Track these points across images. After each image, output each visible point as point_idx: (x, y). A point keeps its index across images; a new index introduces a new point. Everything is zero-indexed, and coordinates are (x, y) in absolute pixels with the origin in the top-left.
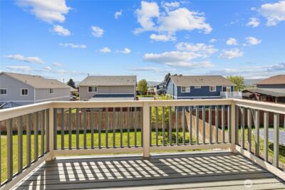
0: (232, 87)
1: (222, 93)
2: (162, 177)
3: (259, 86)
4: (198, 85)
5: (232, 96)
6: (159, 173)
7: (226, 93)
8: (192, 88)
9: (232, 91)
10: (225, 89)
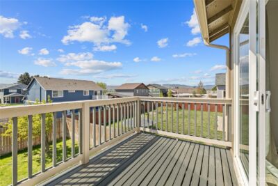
0: (101, 91)
1: (94, 96)
2: (117, 168)
3: (117, 91)
4: (72, 89)
5: (101, 98)
6: (112, 167)
7: (97, 97)
8: (66, 92)
9: (101, 94)
10: (96, 94)
